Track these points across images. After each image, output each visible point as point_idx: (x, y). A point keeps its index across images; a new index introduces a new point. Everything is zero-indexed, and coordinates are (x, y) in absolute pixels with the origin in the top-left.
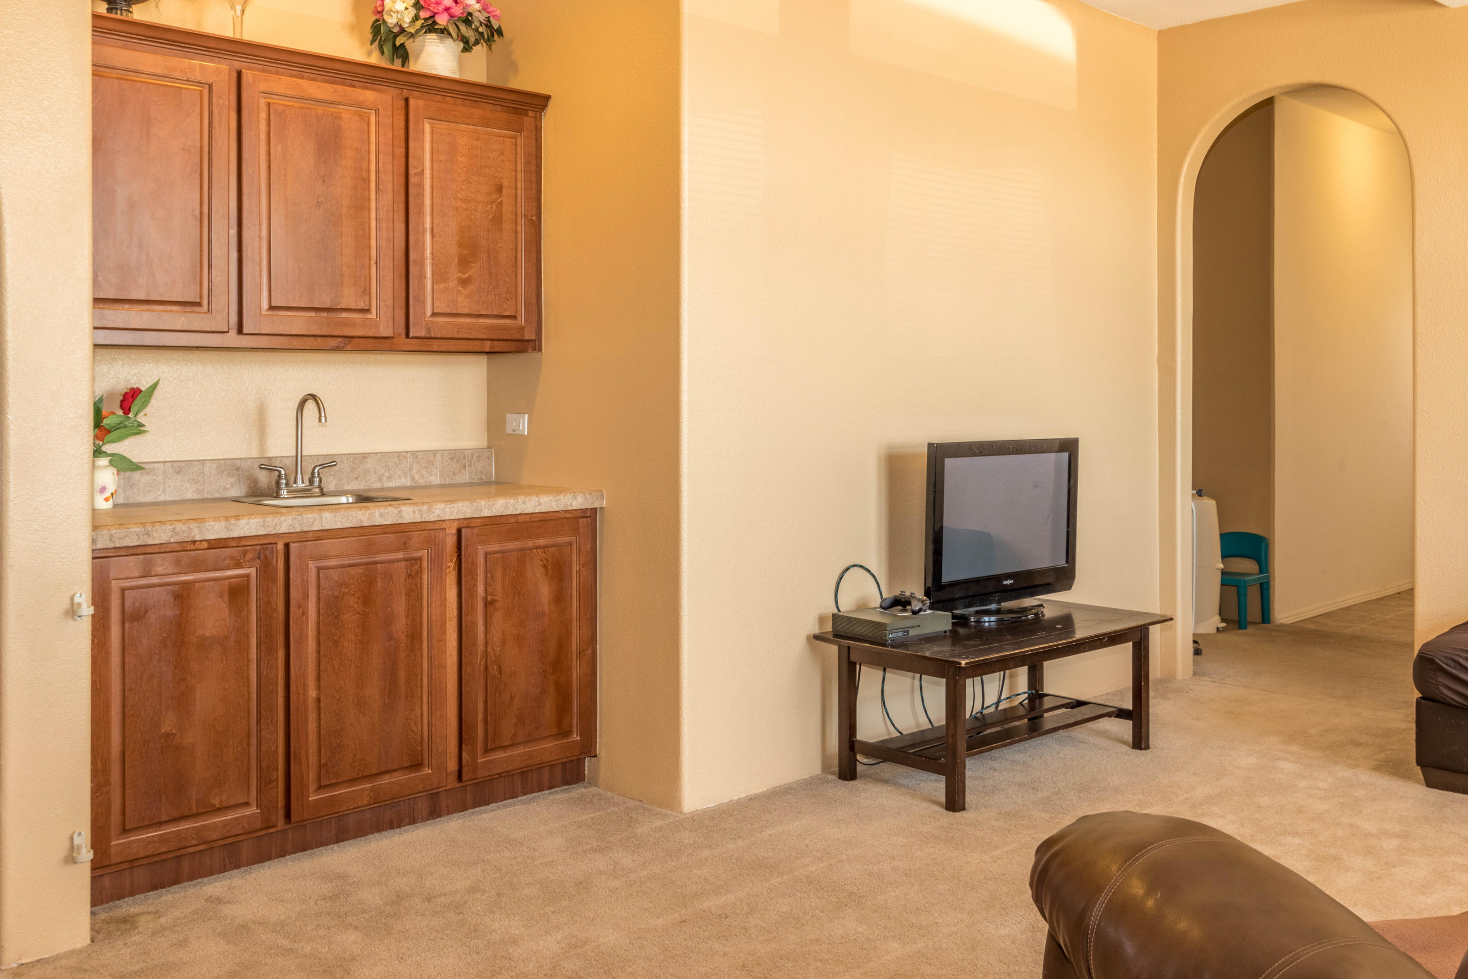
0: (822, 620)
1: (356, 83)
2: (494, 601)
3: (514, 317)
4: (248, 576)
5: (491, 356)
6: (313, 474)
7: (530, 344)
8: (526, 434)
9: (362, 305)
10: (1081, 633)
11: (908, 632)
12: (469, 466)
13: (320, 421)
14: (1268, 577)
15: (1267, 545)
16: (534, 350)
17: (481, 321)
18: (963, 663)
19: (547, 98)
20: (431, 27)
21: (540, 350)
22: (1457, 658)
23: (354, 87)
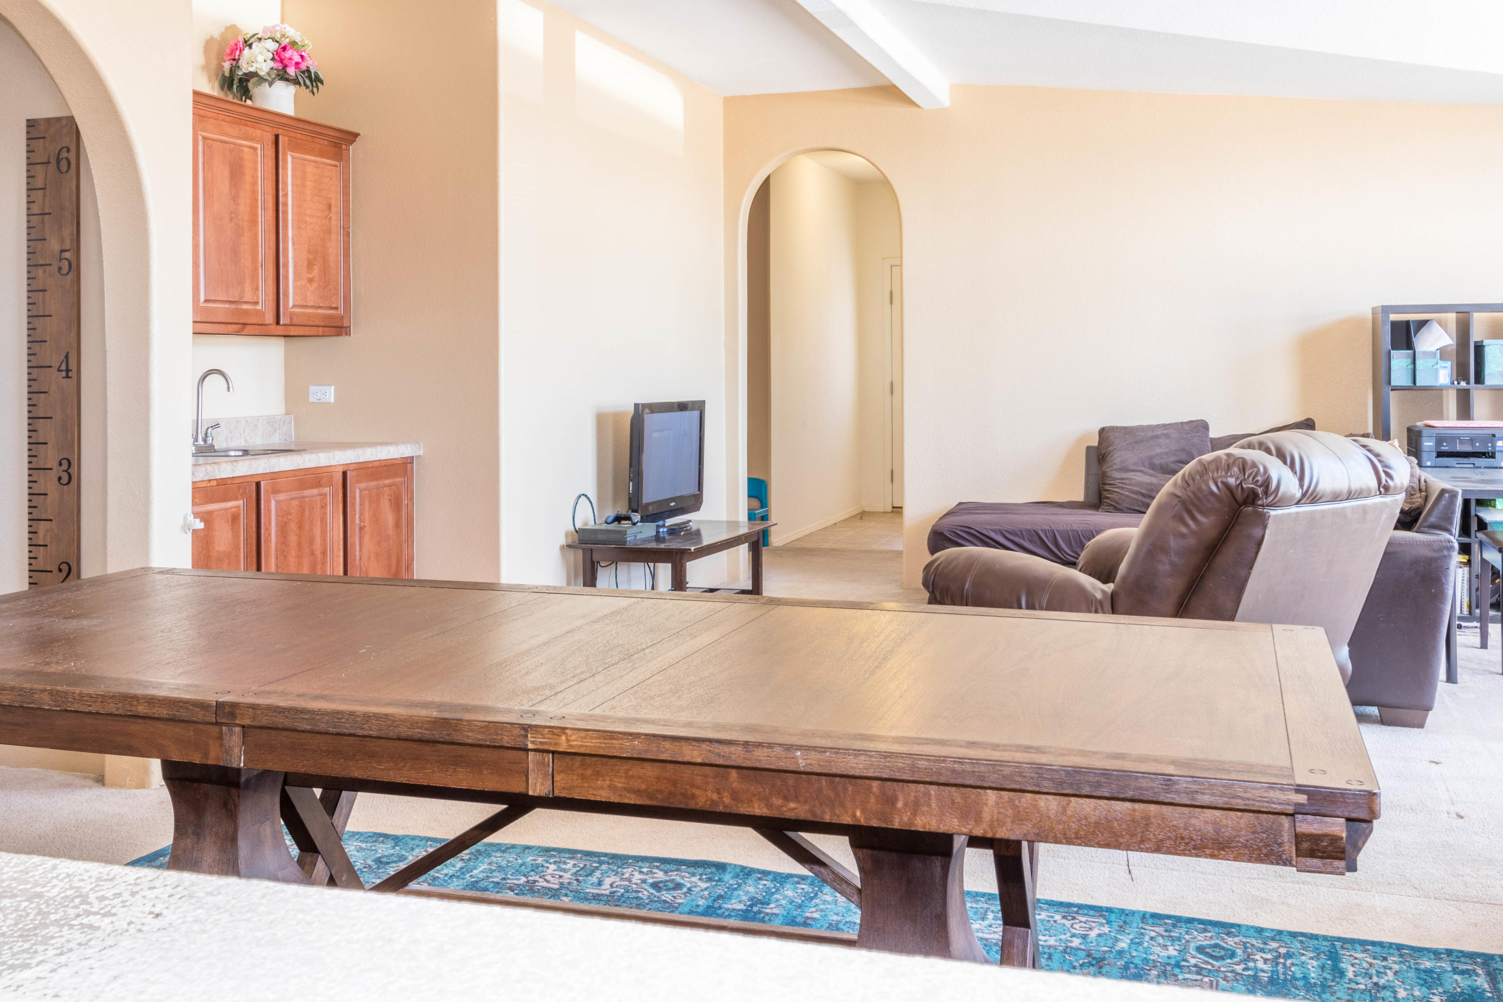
0: (567, 534)
1: (248, 123)
2: (365, 527)
3: (336, 308)
4: (239, 507)
5: (288, 339)
6: (206, 434)
7: (344, 329)
8: (333, 401)
9: (255, 300)
10: (707, 540)
11: (636, 536)
12: (279, 429)
13: (229, 390)
14: (767, 511)
15: (766, 486)
16: (346, 334)
17: (319, 311)
18: (692, 549)
19: (356, 135)
20: (283, 76)
21: (350, 335)
22: (956, 531)
23: (246, 125)
